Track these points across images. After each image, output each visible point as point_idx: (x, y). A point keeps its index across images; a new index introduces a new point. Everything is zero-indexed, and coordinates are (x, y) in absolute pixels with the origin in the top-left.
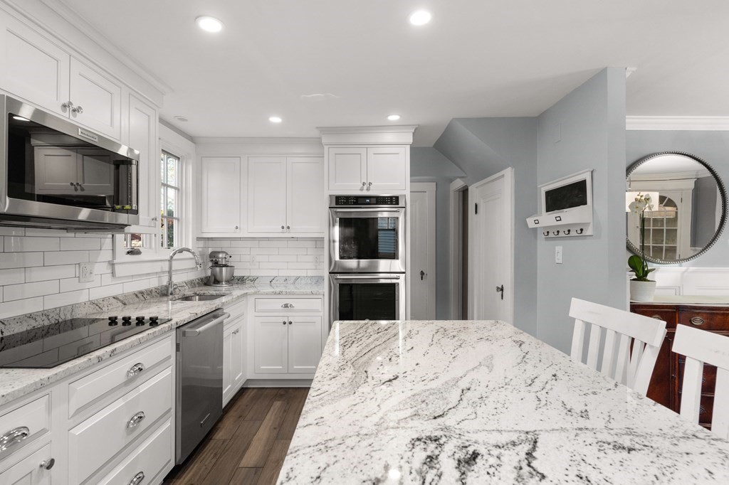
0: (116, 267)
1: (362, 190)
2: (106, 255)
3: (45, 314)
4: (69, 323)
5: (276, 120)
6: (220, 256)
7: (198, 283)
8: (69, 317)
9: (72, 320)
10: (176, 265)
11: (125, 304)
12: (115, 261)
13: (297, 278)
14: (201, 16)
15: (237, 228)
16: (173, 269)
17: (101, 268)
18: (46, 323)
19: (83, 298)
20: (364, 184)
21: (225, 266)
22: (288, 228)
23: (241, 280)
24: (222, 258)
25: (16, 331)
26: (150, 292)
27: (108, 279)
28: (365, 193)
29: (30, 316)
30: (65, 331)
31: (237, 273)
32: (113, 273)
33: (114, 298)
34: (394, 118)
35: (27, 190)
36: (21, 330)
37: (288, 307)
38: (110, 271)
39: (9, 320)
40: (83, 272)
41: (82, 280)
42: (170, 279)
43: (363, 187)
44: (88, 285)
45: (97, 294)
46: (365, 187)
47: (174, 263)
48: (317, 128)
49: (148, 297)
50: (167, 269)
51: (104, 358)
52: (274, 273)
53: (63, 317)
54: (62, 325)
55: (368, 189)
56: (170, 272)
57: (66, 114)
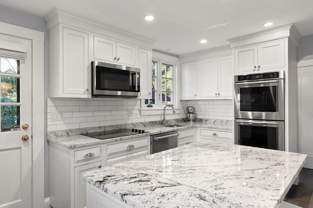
0: (141, 111)
1: (254, 71)
2: (138, 107)
3: (116, 126)
4: (124, 130)
5: (203, 41)
6: (190, 108)
7: (181, 120)
8: (124, 128)
9: (125, 129)
10: (166, 112)
11: (145, 126)
12: (141, 109)
13: (228, 121)
14: (146, 16)
15: (196, 95)
16: (165, 113)
17: (136, 112)
18: (117, 129)
19: (130, 122)
20: (255, 67)
21: (192, 113)
22: (219, 94)
23: (201, 120)
24: (190, 109)
25: (108, 130)
26: (156, 122)
27: (138, 116)
28: (256, 72)
29: (112, 126)
30: (123, 132)
31: (199, 117)
32: (140, 114)
33: (140, 123)
34: (268, 25)
35: (102, 87)
36: (110, 130)
37: (216, 135)
38: (139, 113)
39: (106, 126)
40: (130, 112)
41: (129, 115)
42: (164, 118)
43: (255, 69)
44: (131, 118)
45: (134, 121)
46: (257, 69)
47: (165, 111)
48: (227, 40)
49: (155, 124)
50: (163, 113)
51: (118, 140)
52: (216, 118)
53: (122, 128)
54: (122, 130)
55: (258, 70)
56: (164, 115)
57: (115, 61)
